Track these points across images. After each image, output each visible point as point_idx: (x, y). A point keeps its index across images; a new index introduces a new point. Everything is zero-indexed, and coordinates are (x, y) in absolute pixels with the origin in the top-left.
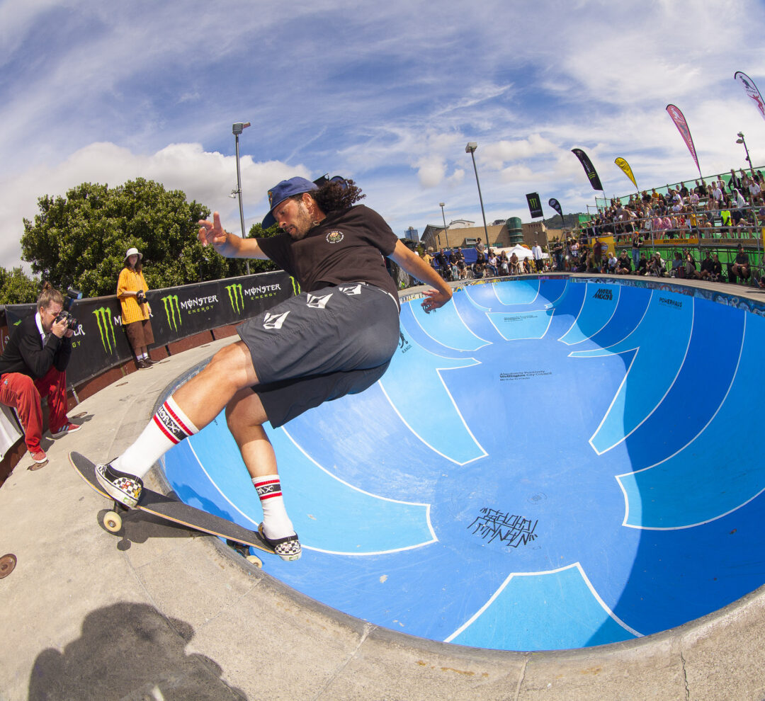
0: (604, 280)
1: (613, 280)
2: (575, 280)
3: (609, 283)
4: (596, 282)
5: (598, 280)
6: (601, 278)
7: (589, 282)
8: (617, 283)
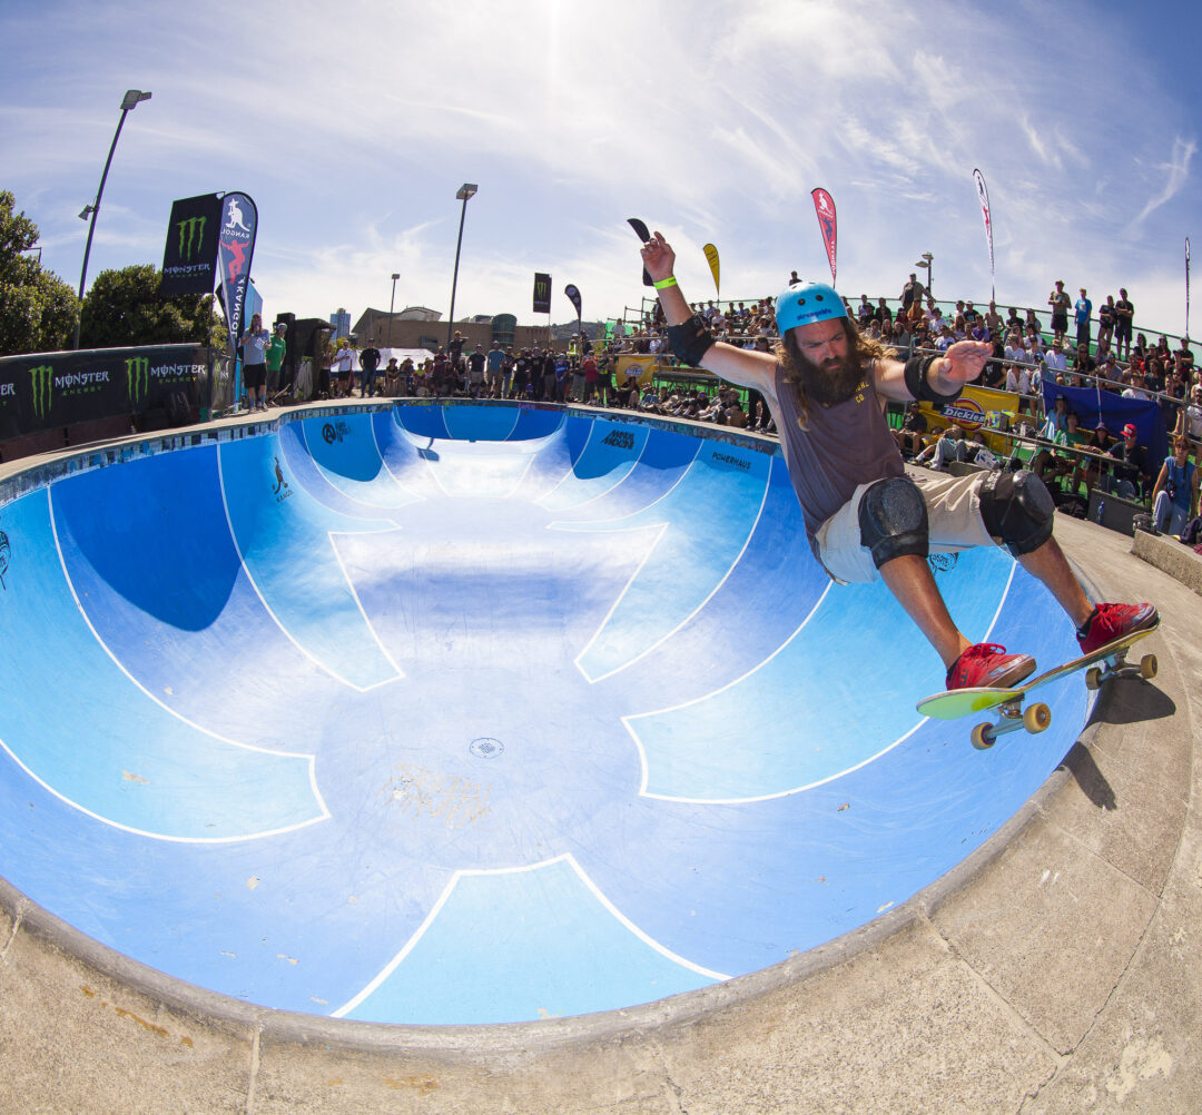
0: (625, 418)
1: (640, 420)
2: (576, 414)
3: (632, 423)
4: (610, 420)
5: (614, 416)
6: (620, 415)
7: (598, 418)
8: (644, 424)
